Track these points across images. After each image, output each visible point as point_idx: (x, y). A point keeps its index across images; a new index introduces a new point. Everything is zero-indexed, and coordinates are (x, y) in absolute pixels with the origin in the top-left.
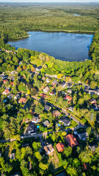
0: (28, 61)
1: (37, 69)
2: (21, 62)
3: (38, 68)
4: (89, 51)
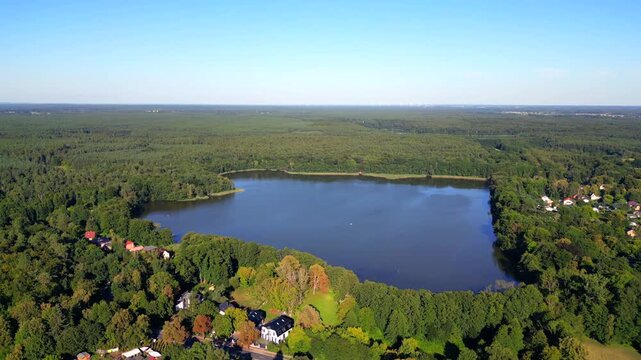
0: (222, 288)
1: (270, 334)
2: (187, 295)
3: (272, 325)
4: (498, 244)
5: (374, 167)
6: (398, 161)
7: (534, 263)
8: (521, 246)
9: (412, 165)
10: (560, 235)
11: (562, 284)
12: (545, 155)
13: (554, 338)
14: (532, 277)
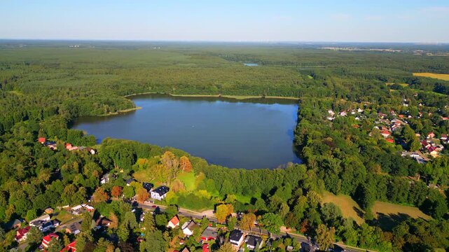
4: (295, 141)
5: (229, 91)
6: (244, 87)
7: (308, 152)
8: (305, 143)
9: (254, 89)
10: (328, 135)
11: (319, 164)
12: (338, 81)
13: (305, 192)
14: (305, 161)
